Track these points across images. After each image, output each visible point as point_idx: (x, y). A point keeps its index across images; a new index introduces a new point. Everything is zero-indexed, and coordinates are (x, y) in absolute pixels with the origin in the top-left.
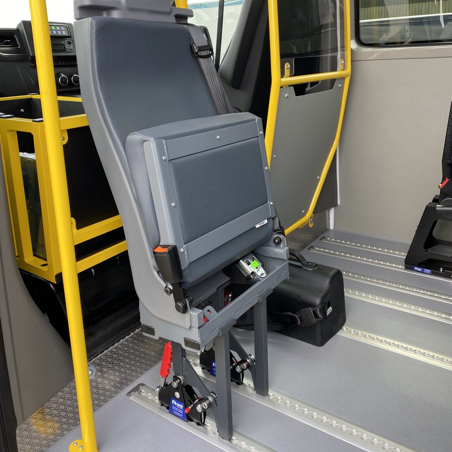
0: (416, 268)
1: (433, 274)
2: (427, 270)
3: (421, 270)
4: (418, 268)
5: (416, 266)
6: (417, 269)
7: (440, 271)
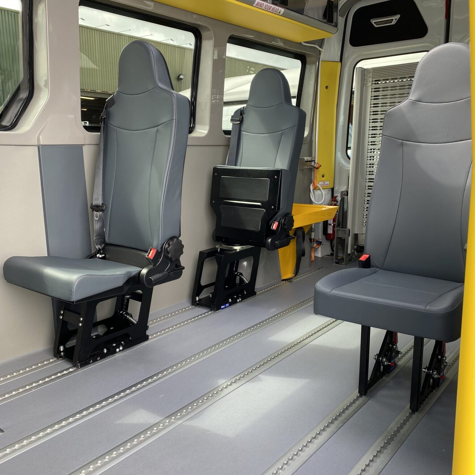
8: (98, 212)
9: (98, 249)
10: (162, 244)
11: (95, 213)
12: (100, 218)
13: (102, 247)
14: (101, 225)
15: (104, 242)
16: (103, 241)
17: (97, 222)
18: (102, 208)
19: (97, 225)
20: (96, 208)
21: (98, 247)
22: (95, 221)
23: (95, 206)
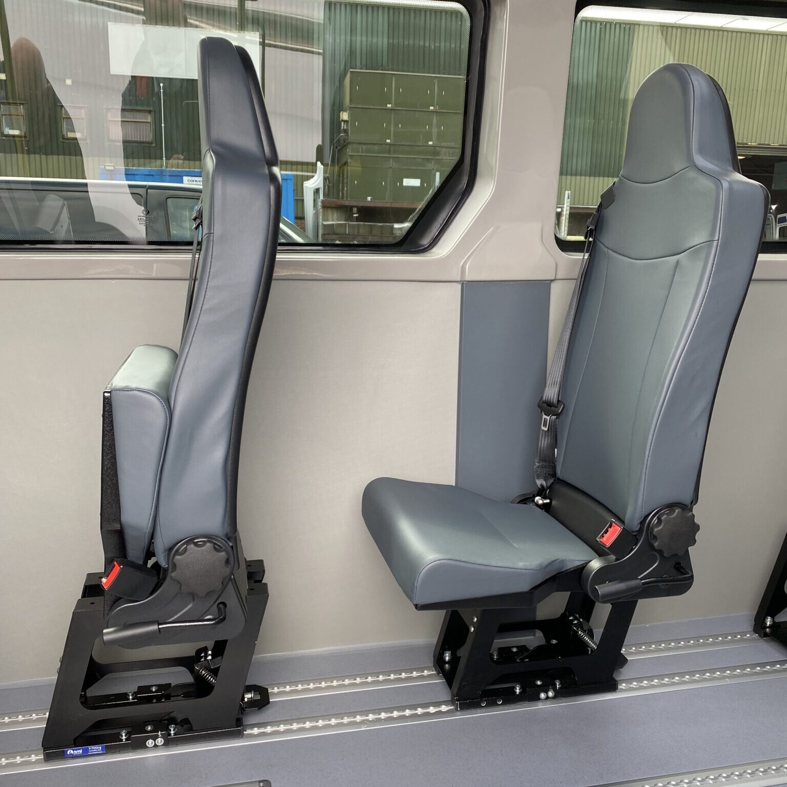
0: (70, 752)
1: (109, 750)
2: (94, 748)
3: (81, 751)
4: (73, 750)
5: (70, 747)
6: (72, 752)
7: (122, 740)
8: (548, 416)
9: (539, 486)
10: (643, 516)
11: (544, 416)
12: (550, 428)
13: (549, 484)
14: (551, 442)
15: (554, 474)
16: (552, 473)
17: (545, 435)
18: (556, 409)
19: (545, 441)
20: (547, 407)
21: (540, 482)
22: (541, 432)
23: (545, 402)
